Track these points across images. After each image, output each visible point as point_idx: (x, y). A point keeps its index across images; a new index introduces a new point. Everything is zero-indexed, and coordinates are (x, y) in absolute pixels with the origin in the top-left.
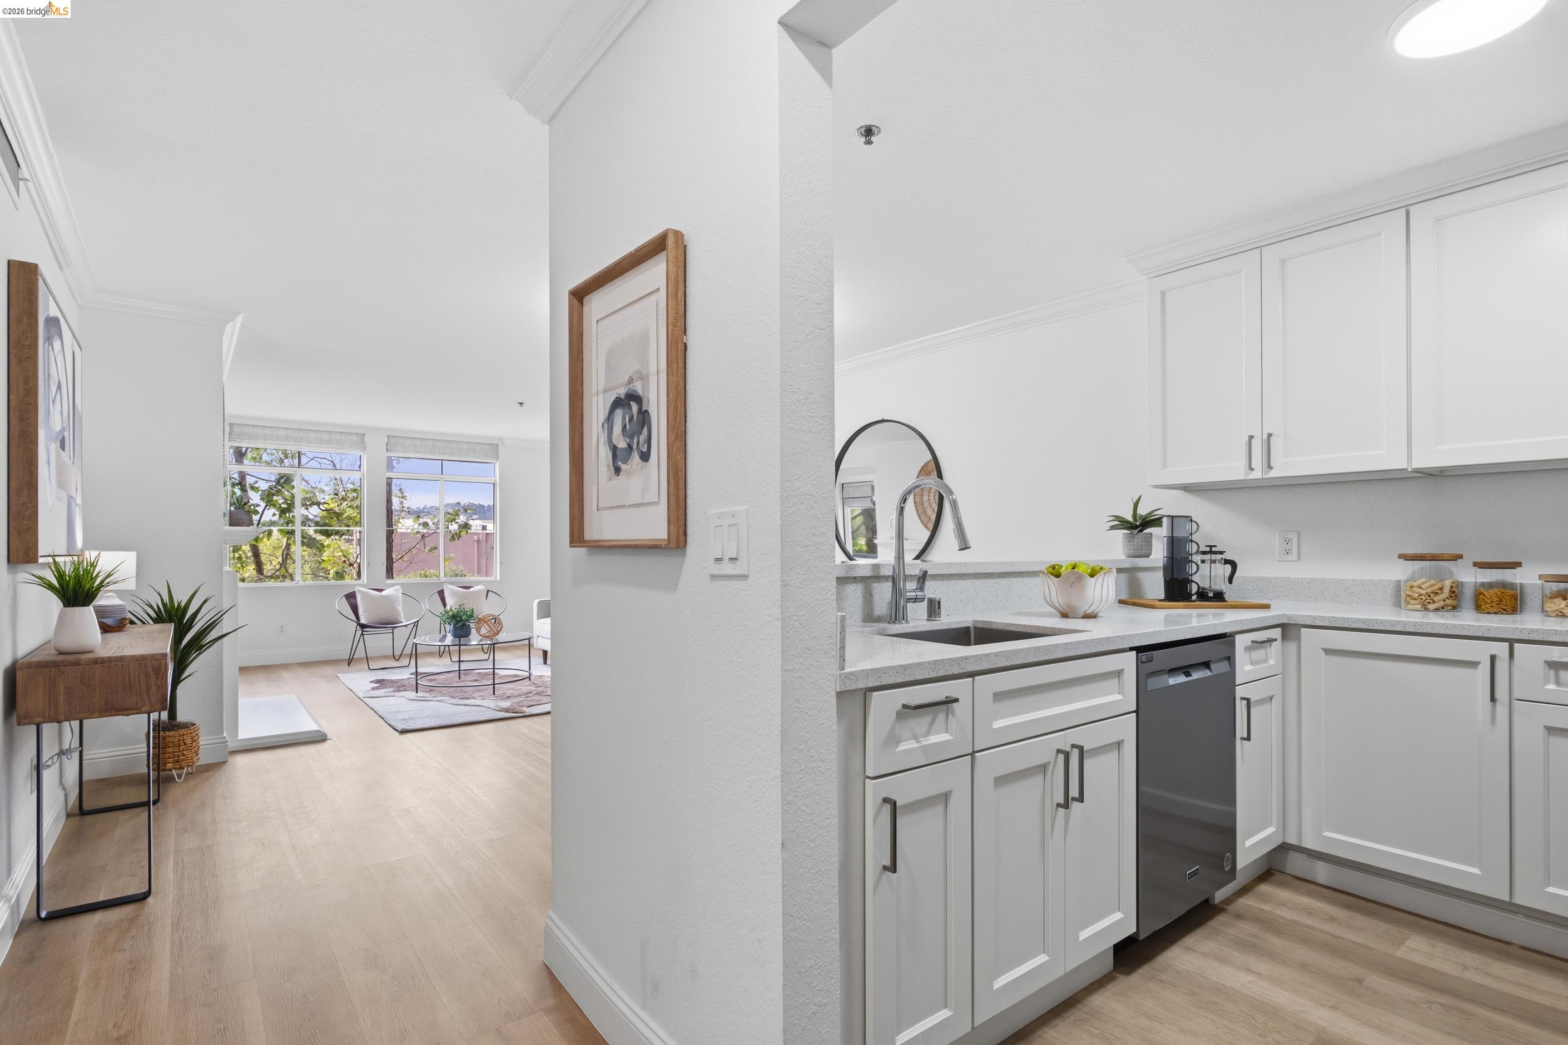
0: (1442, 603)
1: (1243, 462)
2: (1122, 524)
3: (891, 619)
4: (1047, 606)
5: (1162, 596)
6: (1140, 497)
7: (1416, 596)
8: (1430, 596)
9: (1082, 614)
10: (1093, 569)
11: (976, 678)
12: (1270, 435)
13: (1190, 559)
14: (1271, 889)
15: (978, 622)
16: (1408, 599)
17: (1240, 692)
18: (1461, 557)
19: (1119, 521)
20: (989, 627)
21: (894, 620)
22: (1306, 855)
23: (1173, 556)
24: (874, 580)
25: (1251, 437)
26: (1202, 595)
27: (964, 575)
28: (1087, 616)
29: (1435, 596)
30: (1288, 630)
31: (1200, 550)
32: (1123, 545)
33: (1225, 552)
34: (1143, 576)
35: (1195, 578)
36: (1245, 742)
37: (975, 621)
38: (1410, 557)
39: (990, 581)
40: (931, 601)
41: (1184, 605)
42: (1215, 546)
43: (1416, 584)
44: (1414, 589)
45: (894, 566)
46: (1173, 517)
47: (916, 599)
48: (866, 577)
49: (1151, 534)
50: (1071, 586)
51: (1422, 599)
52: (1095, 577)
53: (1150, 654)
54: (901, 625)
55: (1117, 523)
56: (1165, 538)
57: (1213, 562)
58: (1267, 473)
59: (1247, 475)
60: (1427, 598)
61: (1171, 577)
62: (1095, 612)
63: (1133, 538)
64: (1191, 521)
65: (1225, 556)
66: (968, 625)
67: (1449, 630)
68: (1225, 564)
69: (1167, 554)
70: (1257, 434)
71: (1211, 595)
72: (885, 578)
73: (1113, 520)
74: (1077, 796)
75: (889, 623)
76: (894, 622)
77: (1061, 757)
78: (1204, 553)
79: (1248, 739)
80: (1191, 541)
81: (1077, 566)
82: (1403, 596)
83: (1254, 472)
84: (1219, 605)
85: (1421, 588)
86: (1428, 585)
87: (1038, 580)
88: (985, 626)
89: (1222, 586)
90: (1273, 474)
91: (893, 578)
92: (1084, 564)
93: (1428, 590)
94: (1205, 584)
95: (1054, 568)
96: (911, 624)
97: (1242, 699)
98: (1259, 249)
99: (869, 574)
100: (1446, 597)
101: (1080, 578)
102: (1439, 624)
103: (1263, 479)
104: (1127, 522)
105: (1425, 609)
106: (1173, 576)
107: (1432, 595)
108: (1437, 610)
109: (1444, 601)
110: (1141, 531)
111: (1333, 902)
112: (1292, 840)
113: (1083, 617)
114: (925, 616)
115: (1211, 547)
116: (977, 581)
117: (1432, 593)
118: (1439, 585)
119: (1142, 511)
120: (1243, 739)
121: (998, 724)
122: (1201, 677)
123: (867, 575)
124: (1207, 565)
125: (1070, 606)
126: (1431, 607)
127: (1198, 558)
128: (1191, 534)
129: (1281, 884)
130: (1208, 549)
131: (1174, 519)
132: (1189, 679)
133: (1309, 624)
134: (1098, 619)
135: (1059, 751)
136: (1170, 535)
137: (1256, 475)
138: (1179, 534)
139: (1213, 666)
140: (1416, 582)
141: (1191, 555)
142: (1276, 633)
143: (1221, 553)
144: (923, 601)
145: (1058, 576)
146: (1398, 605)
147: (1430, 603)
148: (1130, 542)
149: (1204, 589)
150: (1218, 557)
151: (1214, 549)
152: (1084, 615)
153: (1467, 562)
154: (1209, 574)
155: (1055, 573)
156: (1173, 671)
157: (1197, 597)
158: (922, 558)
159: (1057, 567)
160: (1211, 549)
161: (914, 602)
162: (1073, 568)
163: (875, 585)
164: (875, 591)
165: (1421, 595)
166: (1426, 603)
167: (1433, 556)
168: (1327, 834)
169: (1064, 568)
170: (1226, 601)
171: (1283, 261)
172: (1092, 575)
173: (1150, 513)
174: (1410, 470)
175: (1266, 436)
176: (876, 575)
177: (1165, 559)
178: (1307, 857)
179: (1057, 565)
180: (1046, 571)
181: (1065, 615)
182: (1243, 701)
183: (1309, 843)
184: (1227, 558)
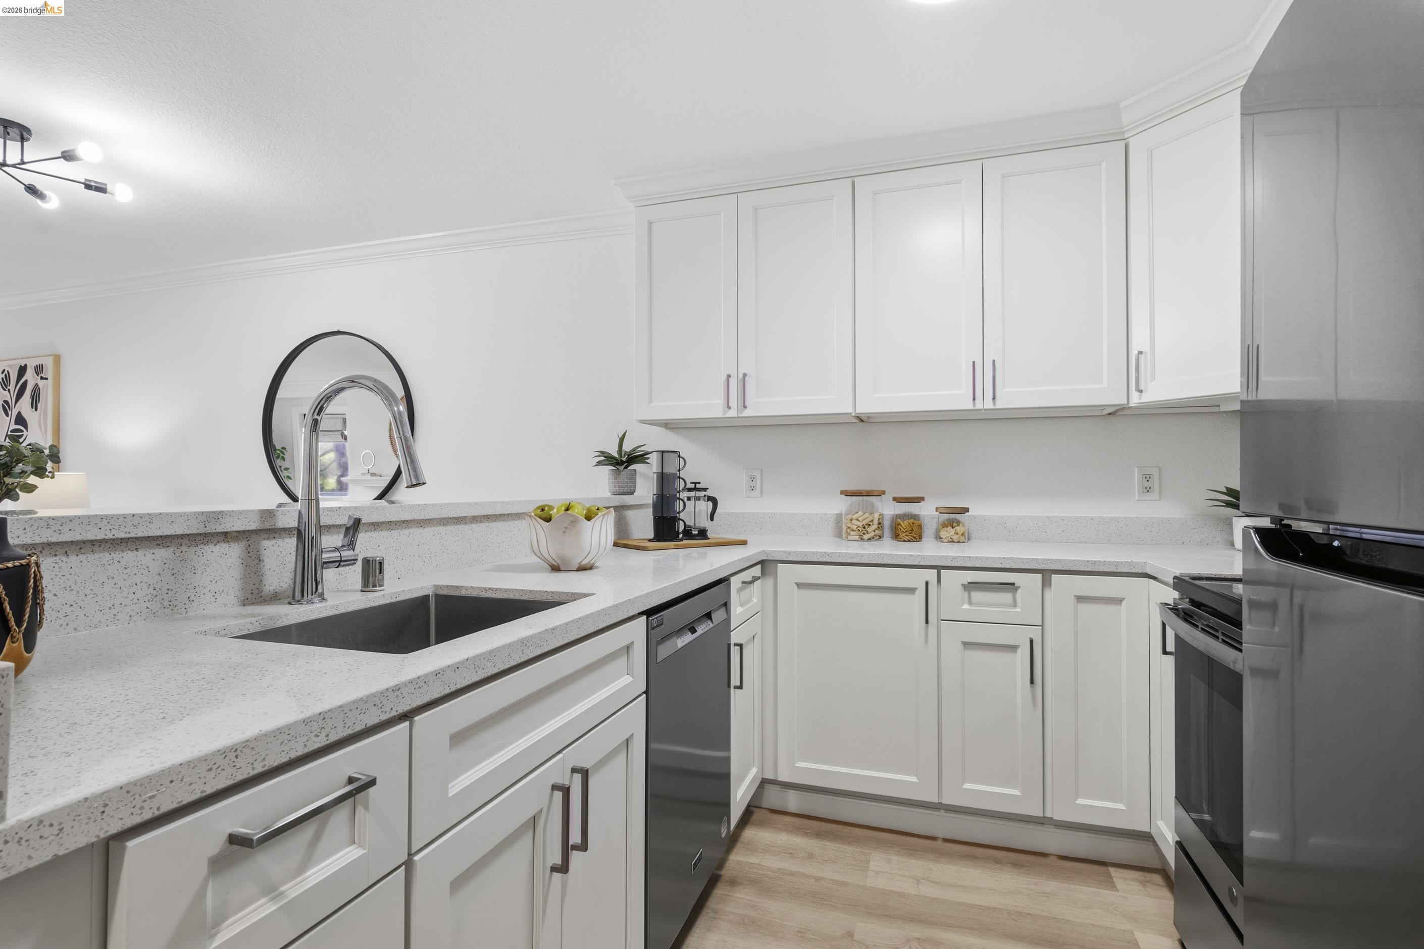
0: (872, 534)
1: (721, 401)
2: (608, 460)
3: (293, 598)
4: (534, 556)
5: (652, 536)
6: (626, 432)
7: (855, 527)
8: (864, 528)
9: (576, 567)
10: (589, 510)
11: (416, 718)
12: (745, 375)
13: (678, 497)
14: (754, 832)
15: (441, 587)
16: (848, 530)
17: (735, 638)
18: (884, 493)
19: (605, 457)
20: (457, 593)
21: (299, 598)
22: (779, 786)
23: (663, 493)
24: (266, 536)
25: (729, 376)
26: (688, 534)
27: (424, 521)
28: (582, 569)
29: (868, 527)
30: (766, 565)
31: (687, 487)
32: (609, 482)
33: (708, 489)
34: (630, 514)
35: (682, 516)
36: (737, 690)
37: (436, 587)
38: (851, 493)
39: (462, 527)
40: (367, 562)
41: (674, 545)
42: (699, 483)
43: (855, 517)
44: (854, 521)
45: (300, 512)
46: (663, 452)
47: (341, 561)
48: (249, 531)
49: (635, 470)
50: (564, 532)
51: (859, 530)
52: (593, 520)
53: (660, 616)
54: (310, 606)
55: (603, 458)
56: (655, 475)
57: (698, 498)
58: (742, 412)
59: (725, 413)
60: (863, 529)
61: (660, 515)
62: (592, 562)
63: (619, 474)
64: (679, 456)
65: (708, 493)
66: (426, 593)
67: (895, 560)
68: (708, 501)
69: (656, 492)
70: (733, 373)
71: (695, 532)
72: (287, 531)
73: (599, 456)
74: (579, 841)
75: (290, 603)
76: (299, 601)
77: (558, 795)
78: (690, 490)
79: (740, 687)
80: (679, 477)
81: (571, 507)
82: (844, 528)
83: (730, 411)
84: (703, 543)
85: (859, 521)
86: (862, 517)
87: (522, 524)
88: (452, 593)
89: (703, 522)
90: (747, 413)
91: (299, 532)
92: (579, 503)
93: (864, 523)
94: (690, 522)
95: (543, 510)
96: (330, 603)
97: (736, 645)
98: (736, 195)
99: (253, 527)
100: (875, 528)
101: (574, 521)
102: (887, 555)
103: (738, 417)
104: (613, 458)
105: (861, 539)
106: (662, 515)
107: (866, 527)
108: (869, 539)
109: (874, 531)
110: (626, 468)
111: (806, 833)
112: (769, 775)
113: (578, 570)
114: (359, 585)
115: (695, 483)
116: (443, 527)
117: (866, 525)
118: (871, 518)
119: (627, 447)
120: (736, 687)
121: (456, 786)
122: (705, 630)
123: (248, 528)
124: (692, 502)
125: (562, 558)
126: (866, 537)
127: (684, 495)
128: (679, 471)
129: (761, 824)
130: (693, 486)
131: (664, 454)
132: (696, 635)
133: (784, 560)
134: (594, 571)
135: (555, 787)
136: (660, 471)
137: (733, 413)
138: (670, 469)
139: (713, 616)
140: (855, 516)
141: (679, 492)
142: (757, 571)
143: (705, 490)
144: (354, 564)
145: (548, 520)
146: (839, 535)
147: (864, 534)
148: (616, 478)
149: (689, 527)
150: (702, 494)
151: (698, 486)
152: (578, 567)
153: (888, 497)
154: (694, 510)
155: (544, 516)
156: (679, 632)
157: (683, 536)
158: (387, 497)
159: (546, 508)
160: (695, 486)
161: (337, 567)
162: (567, 509)
163: (266, 543)
164: (266, 553)
165: (859, 527)
166: (863, 533)
167: (867, 493)
168: (799, 764)
169: (555, 510)
170: (709, 539)
171: (756, 209)
172: (588, 518)
173: (634, 449)
174: (853, 414)
175: (742, 376)
176: (267, 526)
177: (655, 496)
178: (781, 788)
179: (548, 506)
180: (533, 514)
181: (555, 569)
182: (736, 647)
183: (783, 777)
184: (709, 495)
